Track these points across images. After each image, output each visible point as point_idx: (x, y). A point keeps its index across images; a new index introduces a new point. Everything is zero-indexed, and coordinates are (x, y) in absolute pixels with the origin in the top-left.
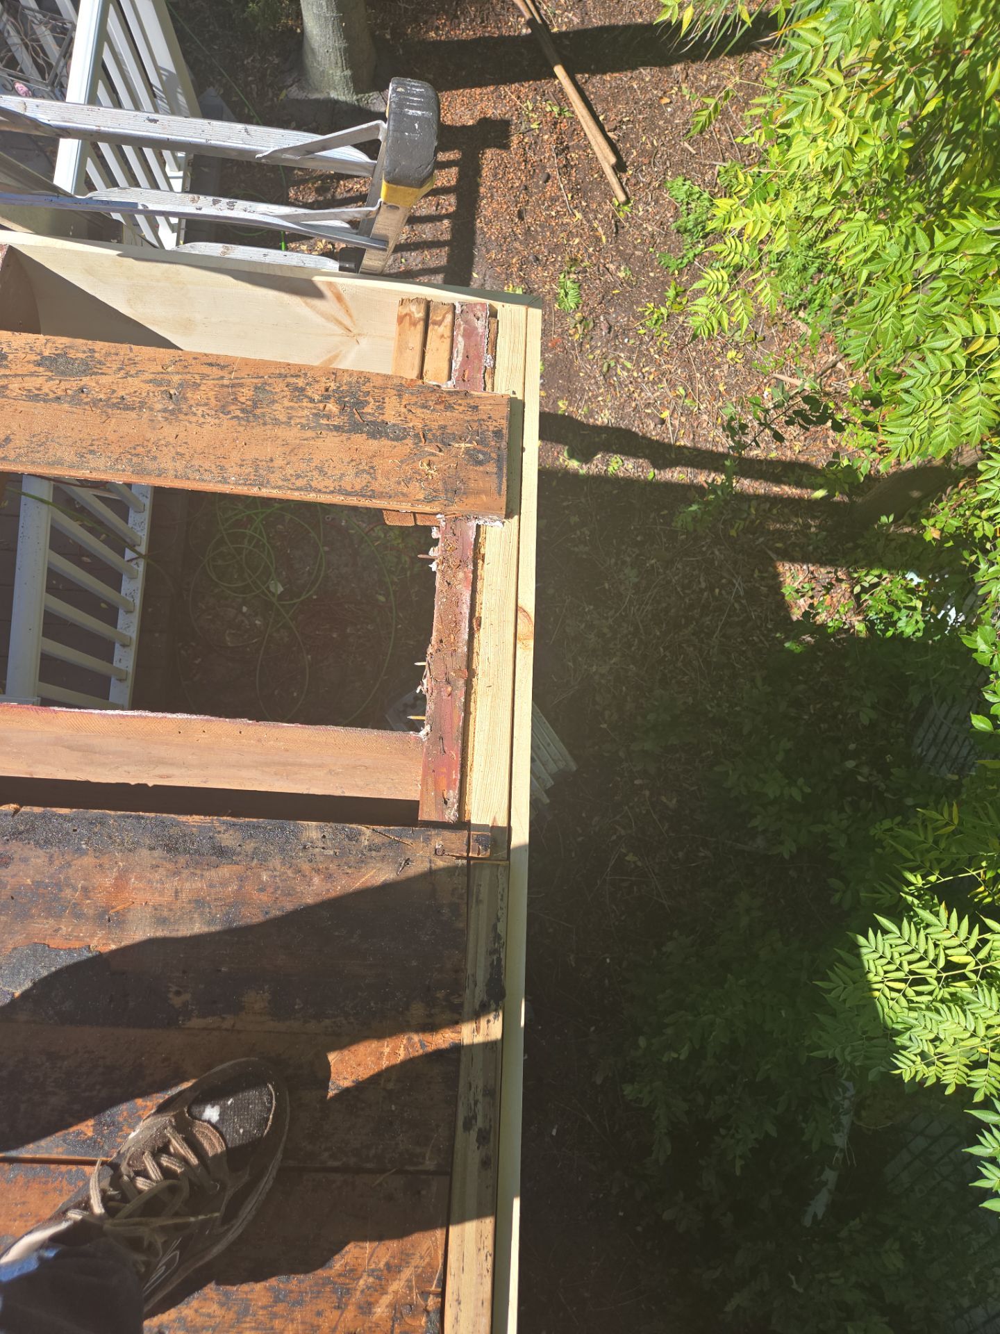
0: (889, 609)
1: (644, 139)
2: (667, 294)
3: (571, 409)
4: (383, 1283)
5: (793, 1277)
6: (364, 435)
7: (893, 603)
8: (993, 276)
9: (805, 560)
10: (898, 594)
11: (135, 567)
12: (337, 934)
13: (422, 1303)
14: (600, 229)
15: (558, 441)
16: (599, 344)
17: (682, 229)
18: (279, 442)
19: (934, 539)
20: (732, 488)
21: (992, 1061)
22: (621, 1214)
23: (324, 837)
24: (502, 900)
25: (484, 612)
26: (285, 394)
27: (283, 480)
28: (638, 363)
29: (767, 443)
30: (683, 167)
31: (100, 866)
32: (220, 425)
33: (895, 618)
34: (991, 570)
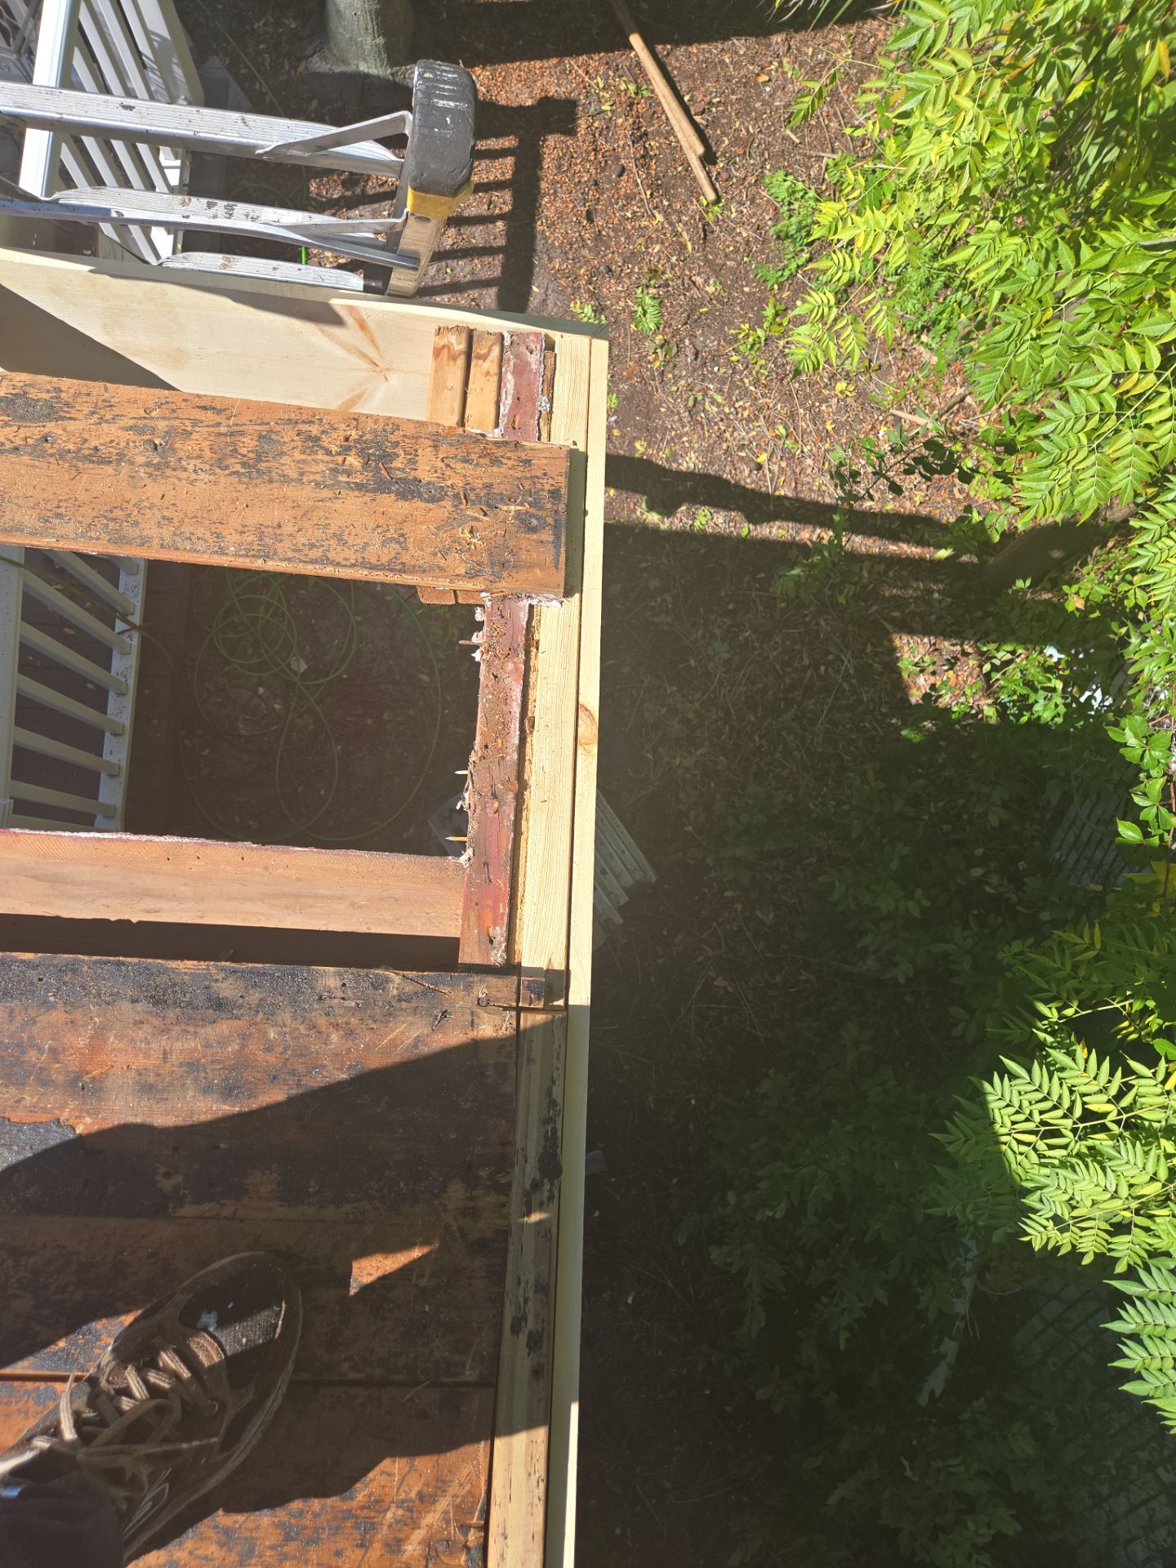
0: (1025, 691)
1: (737, 124)
2: (765, 313)
3: (650, 451)
4: (415, 1515)
5: (906, 1463)
6: (393, 495)
7: (1029, 684)
8: (1150, 299)
9: (925, 632)
10: (1035, 673)
11: (128, 640)
12: (359, 1101)
13: (462, 1538)
14: (685, 234)
15: (635, 490)
16: (684, 373)
17: (782, 235)
18: (289, 503)
19: (1077, 609)
20: (842, 547)
21: (1136, 1226)
22: (708, 1392)
23: (344, 985)
24: (558, 1058)
25: (537, 711)
26: (295, 444)
27: (293, 551)
28: (730, 396)
29: (883, 493)
30: (785, 158)
31: (72, 1022)
32: (216, 483)
33: (1031, 701)
34: (1144, 646)
